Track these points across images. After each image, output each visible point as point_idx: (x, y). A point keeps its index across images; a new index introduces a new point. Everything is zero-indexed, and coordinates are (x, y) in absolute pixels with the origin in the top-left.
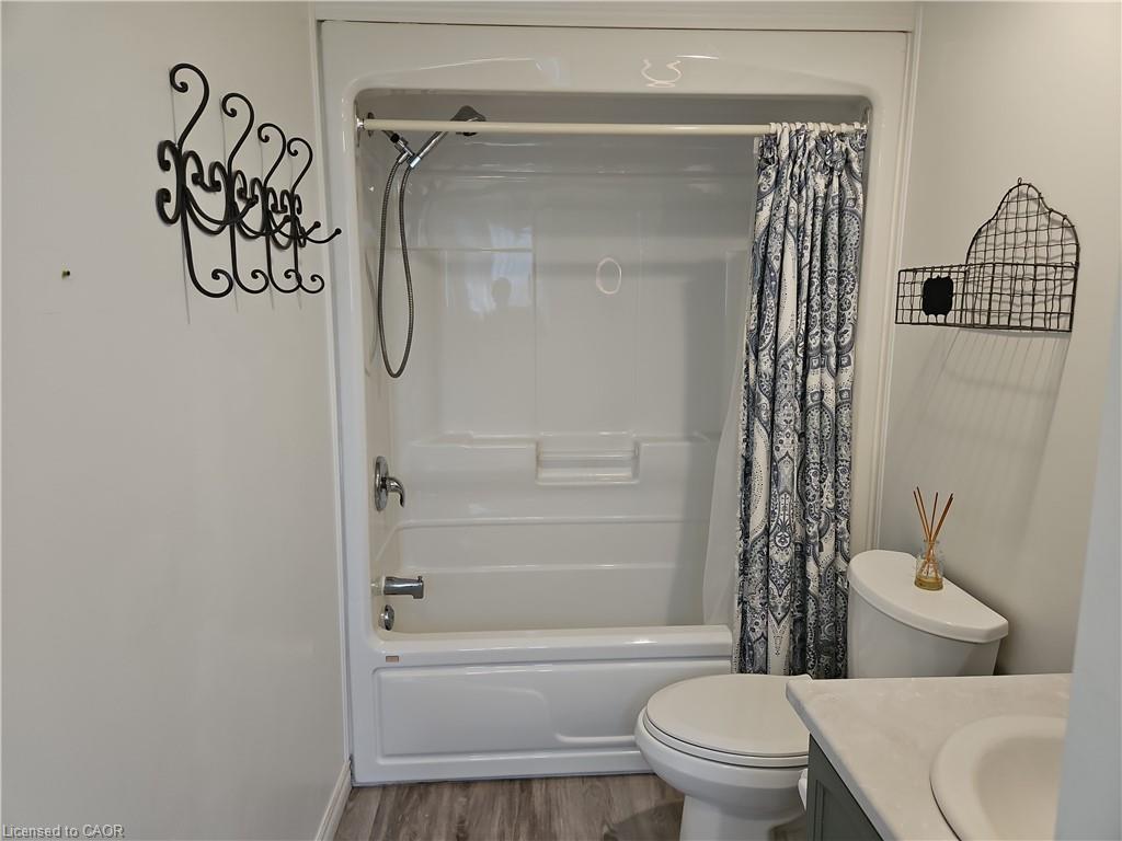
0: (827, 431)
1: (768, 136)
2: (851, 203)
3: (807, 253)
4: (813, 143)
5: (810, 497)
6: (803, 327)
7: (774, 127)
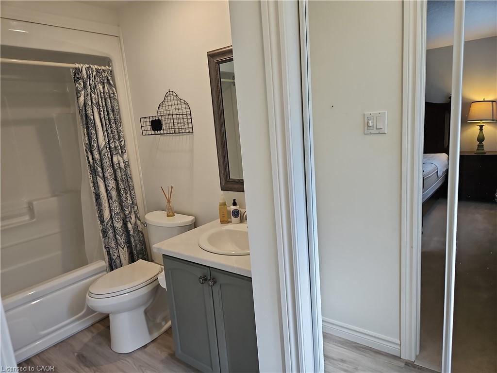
0: (124, 176)
1: (76, 68)
2: (112, 95)
3: (102, 113)
4: (95, 73)
5: (124, 201)
6: (107, 140)
7: (77, 65)
